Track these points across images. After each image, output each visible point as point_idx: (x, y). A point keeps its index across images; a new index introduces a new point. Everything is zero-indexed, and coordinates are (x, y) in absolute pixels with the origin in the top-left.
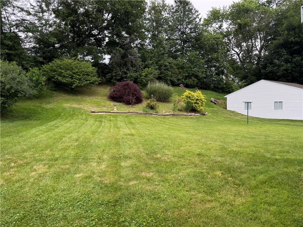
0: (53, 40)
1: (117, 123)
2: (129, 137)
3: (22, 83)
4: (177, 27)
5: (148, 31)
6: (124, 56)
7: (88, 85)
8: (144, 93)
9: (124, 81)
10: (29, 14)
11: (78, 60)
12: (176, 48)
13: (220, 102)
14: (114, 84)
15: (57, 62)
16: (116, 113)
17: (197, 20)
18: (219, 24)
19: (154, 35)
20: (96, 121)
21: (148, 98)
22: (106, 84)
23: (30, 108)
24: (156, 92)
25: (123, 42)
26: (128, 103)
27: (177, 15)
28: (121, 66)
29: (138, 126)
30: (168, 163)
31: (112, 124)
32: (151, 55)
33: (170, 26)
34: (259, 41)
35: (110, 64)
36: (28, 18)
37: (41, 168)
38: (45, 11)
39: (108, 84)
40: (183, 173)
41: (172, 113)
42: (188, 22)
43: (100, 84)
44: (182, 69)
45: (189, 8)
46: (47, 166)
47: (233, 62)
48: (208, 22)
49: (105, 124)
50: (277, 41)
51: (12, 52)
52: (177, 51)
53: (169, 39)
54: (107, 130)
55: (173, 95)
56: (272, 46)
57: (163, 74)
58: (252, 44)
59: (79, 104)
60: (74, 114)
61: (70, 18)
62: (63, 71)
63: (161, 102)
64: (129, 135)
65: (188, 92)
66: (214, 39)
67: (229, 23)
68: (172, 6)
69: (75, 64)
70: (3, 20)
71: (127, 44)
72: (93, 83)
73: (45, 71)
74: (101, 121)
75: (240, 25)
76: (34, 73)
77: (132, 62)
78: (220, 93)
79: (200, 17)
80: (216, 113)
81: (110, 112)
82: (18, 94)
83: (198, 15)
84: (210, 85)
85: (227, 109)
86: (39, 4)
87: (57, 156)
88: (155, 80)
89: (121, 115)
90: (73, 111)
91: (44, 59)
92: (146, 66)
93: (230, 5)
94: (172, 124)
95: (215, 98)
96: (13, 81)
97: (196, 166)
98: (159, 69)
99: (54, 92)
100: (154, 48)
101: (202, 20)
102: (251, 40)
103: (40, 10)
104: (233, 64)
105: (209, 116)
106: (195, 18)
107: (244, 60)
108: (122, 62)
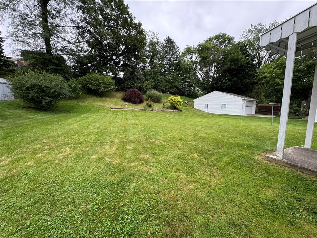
0: (86, 61)
1: (127, 116)
2: (133, 126)
3: (64, 89)
4: (166, 57)
5: (148, 58)
6: (132, 73)
7: (109, 91)
8: (145, 97)
9: (132, 89)
10: (69, 43)
11: (103, 75)
12: (165, 69)
13: (190, 103)
14: (126, 91)
15: (89, 75)
16: (127, 109)
17: (178, 53)
18: (191, 56)
19: (151, 61)
20: (113, 114)
21: (147, 100)
22: (121, 90)
23: (71, 105)
24: (152, 96)
25: (132, 64)
26: (134, 103)
27: (166, 49)
28: (130, 79)
29: (140, 118)
30: (159, 146)
31: (124, 117)
32: (150, 73)
33: (161, 56)
34: (214, 67)
35: (123, 78)
36: (69, 45)
37: (67, 150)
38: (81, 42)
39: (122, 91)
40: (170, 155)
41: (162, 110)
42: (172, 54)
43: (117, 91)
44: (168, 83)
45: (173, 45)
46: (72, 149)
47: (198, 80)
48: (184, 55)
49: (119, 117)
50: (224, 68)
51: (58, 68)
52: (166, 71)
53: (161, 64)
54: (120, 120)
55: (163, 98)
56: (221, 71)
57: (156, 85)
58: (210, 69)
59: (103, 103)
60: (100, 110)
61: (97, 47)
62: (93, 82)
63: (155, 102)
64: (134, 124)
65: (172, 97)
66: (188, 65)
67: (197, 56)
68: (163, 43)
69: (100, 77)
70: (51, 46)
71: (134, 65)
72: (112, 90)
73: (81, 81)
74: (117, 114)
75: (203, 57)
76: (73, 82)
77: (137, 77)
78: (190, 98)
79: (179, 51)
80: (188, 110)
81: (123, 109)
82: (60, 96)
83: (178, 50)
84: (185, 93)
85: (195, 108)
86: (76, 37)
87: (82, 140)
88: (152, 89)
89: (130, 111)
90: (99, 107)
91: (80, 73)
92: (146, 80)
93: (198, 45)
94: (162, 117)
95: (187, 101)
96: (56, 87)
97: (179, 149)
98: (155, 82)
99: (87, 95)
100: (151, 69)
101: (181, 53)
102: (209, 67)
103: (78, 41)
104: (198, 81)
105: (184, 112)
106: (177, 52)
107: (204, 79)
108: (131, 77)
